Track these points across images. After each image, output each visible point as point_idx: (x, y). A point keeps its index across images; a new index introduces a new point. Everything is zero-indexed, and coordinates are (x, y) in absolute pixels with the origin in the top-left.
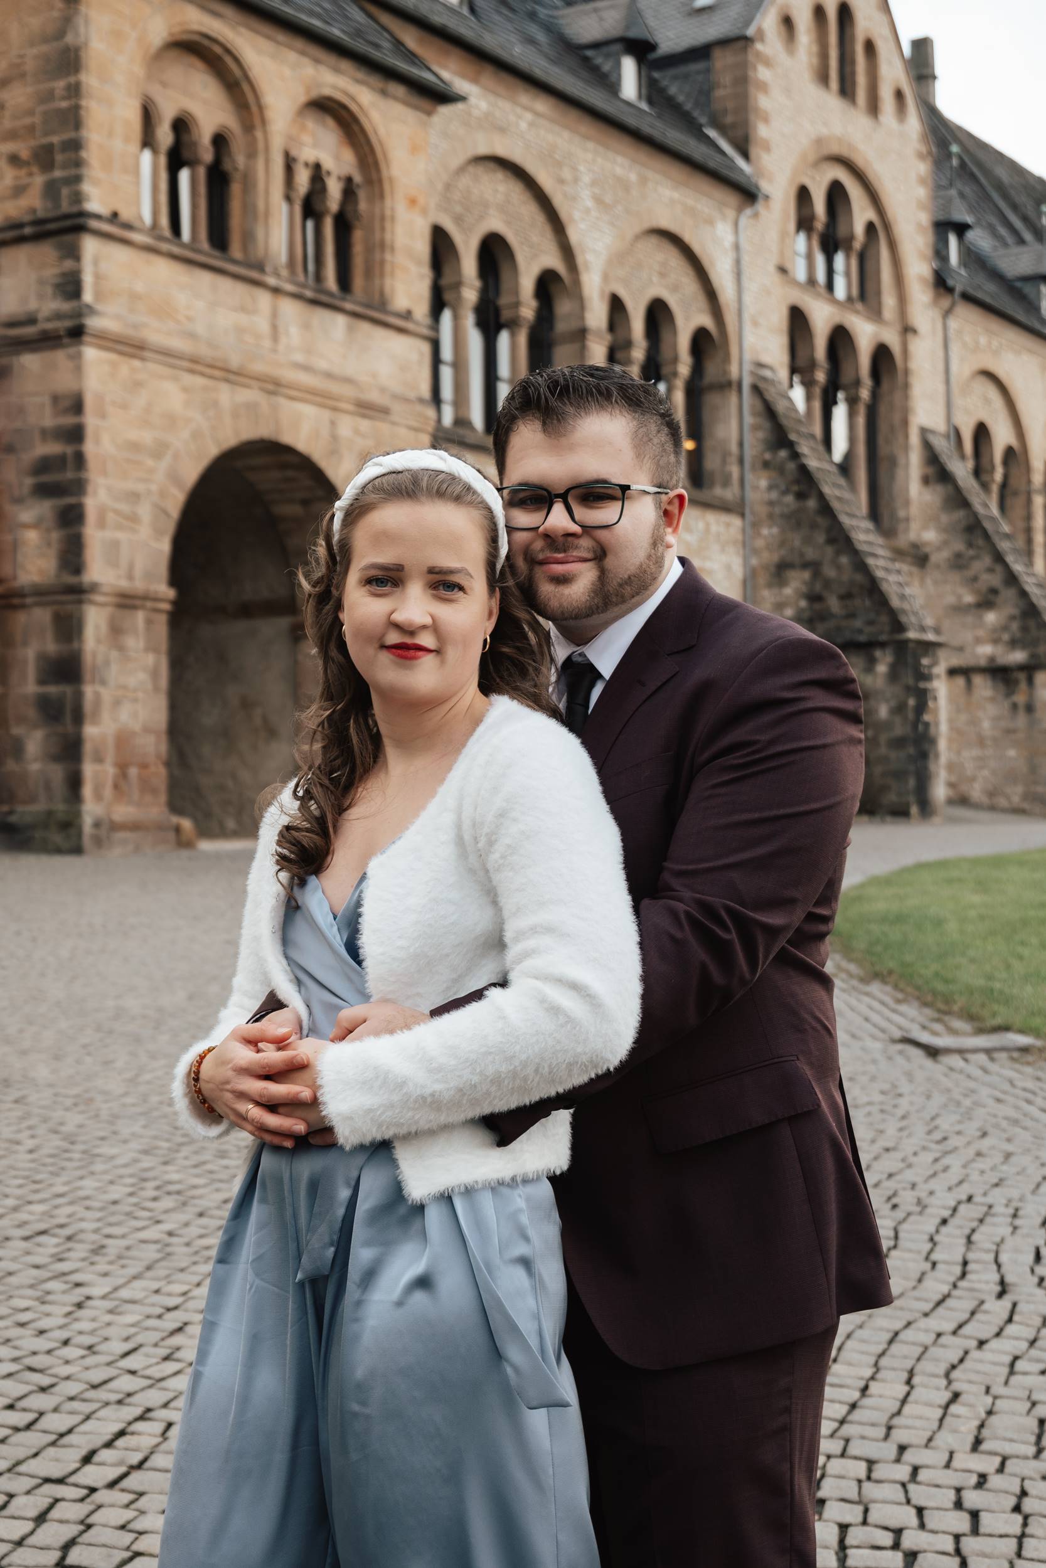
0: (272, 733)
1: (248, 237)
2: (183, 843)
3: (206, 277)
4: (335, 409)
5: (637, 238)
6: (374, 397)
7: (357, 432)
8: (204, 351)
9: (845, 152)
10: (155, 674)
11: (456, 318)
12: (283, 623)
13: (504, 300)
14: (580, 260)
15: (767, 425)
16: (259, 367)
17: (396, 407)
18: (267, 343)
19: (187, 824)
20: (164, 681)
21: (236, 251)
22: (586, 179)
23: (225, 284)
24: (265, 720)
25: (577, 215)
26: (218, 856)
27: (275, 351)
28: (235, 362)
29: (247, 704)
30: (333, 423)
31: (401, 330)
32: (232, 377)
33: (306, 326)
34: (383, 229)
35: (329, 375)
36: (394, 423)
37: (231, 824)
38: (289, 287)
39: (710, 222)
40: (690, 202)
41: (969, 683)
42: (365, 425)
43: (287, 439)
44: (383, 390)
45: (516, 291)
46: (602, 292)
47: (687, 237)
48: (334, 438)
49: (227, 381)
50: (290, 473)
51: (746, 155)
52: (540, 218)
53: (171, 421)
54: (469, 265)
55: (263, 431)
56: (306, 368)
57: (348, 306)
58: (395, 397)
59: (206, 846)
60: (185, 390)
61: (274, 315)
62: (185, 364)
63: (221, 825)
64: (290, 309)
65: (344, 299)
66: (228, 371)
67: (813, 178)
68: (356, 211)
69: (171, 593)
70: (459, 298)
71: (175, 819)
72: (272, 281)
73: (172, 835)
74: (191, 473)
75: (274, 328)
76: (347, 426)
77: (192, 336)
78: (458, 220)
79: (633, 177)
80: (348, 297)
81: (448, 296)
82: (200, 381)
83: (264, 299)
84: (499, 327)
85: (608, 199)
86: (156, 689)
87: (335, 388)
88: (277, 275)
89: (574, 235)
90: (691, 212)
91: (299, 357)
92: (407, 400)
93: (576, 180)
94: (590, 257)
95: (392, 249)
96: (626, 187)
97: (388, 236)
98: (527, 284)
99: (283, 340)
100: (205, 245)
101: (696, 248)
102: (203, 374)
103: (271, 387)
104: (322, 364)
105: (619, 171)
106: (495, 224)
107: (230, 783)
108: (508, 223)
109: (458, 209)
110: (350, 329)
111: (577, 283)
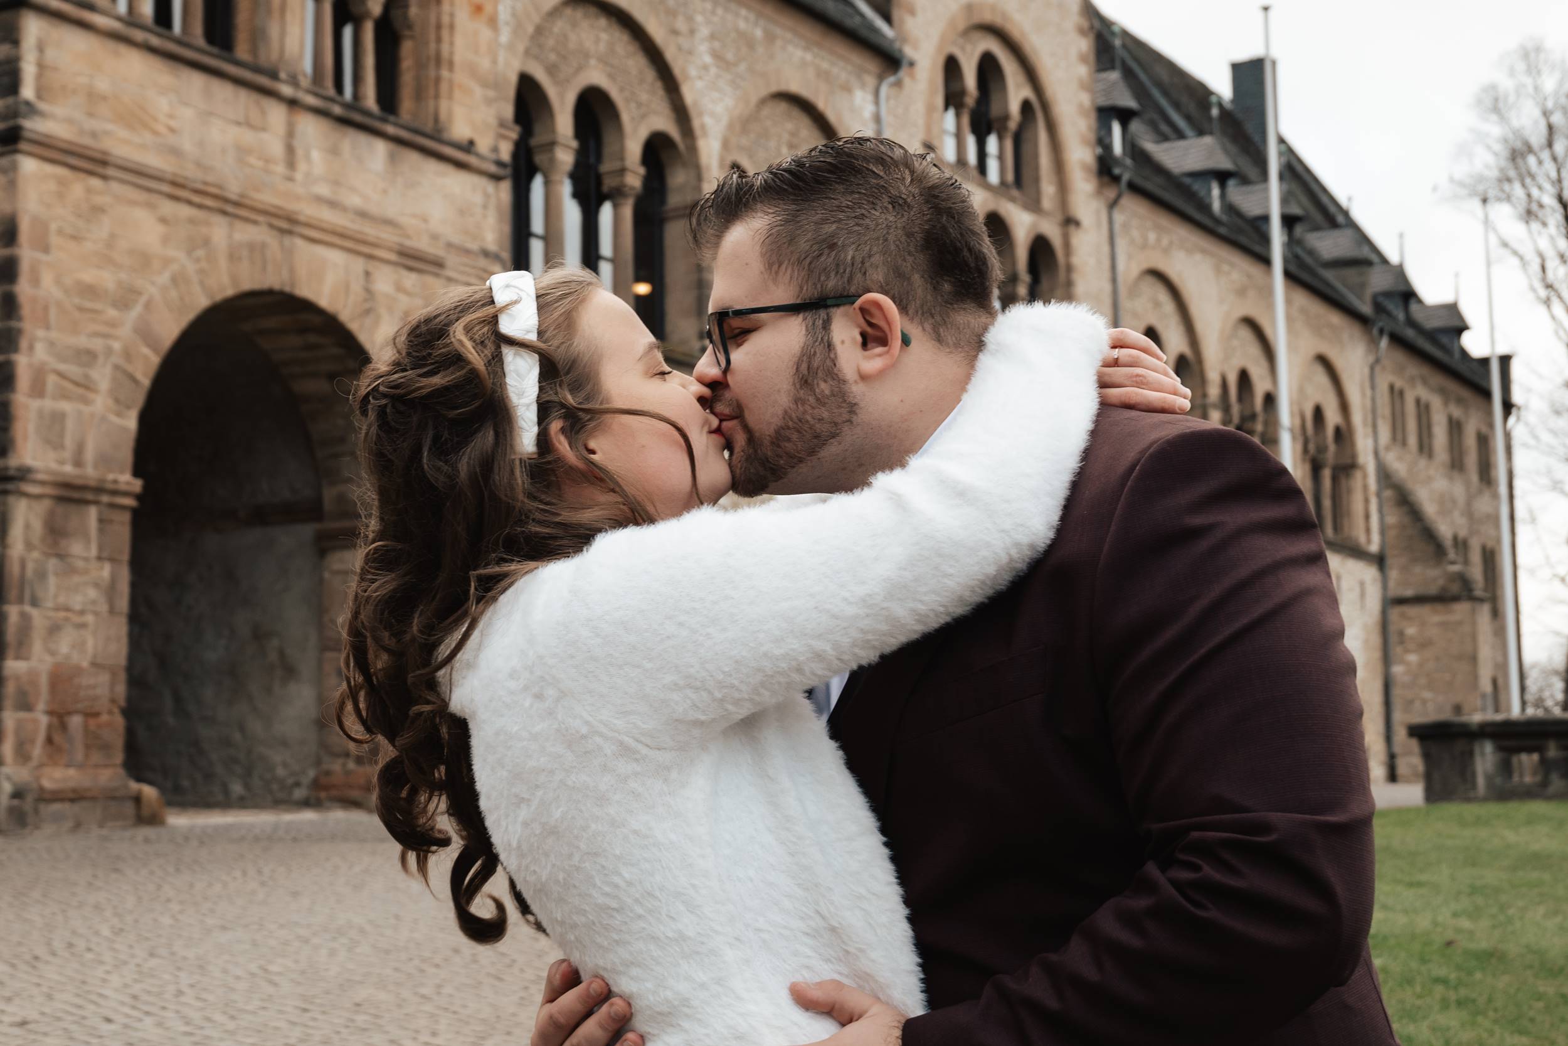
0: (290, 672)
1: (258, 36)
2: (146, 818)
3: (196, 81)
4: (370, 257)
5: (763, 102)
6: (423, 244)
7: (400, 288)
8: (190, 172)
9: (998, 21)
10: (110, 591)
11: (547, 183)
12: (307, 531)
13: (607, 166)
14: (696, 123)
16: (267, 198)
17: (452, 260)
18: (280, 169)
19: (149, 792)
20: (123, 603)
21: (242, 51)
22: (704, 31)
23: (223, 91)
24: (282, 654)
25: (693, 72)
26: (205, 838)
27: (290, 179)
28: (233, 189)
29: (259, 635)
30: (367, 274)
31: (460, 165)
32: (230, 209)
33: (334, 151)
34: (439, 40)
35: (363, 214)
36: (450, 280)
37: (237, 788)
38: (311, 100)
39: (847, 89)
40: (825, 65)
42: (410, 280)
43: (304, 291)
44: (435, 237)
45: (621, 156)
46: (722, 160)
47: (821, 104)
48: (369, 292)
49: (224, 213)
50: (313, 338)
51: (888, 18)
52: (650, 74)
53: (144, 261)
54: (564, 123)
55: (272, 280)
56: (333, 204)
57: (391, 129)
58: (452, 247)
59: (179, 820)
60: (163, 220)
61: (290, 134)
62: (166, 188)
63: (226, 792)
64: (310, 128)
65: (384, 120)
66: (226, 200)
67: (963, 49)
68: (405, 17)
69: (137, 485)
70: (552, 160)
71: (134, 786)
72: (286, 90)
73: (129, 808)
74: (170, 330)
75: (290, 150)
76: (385, 280)
77: (176, 152)
78: (552, 70)
79: (759, 33)
80: (392, 118)
81: (539, 159)
82: (185, 211)
83: (277, 114)
84: (601, 199)
85: (730, 56)
86: (112, 611)
87: (370, 231)
88: (294, 81)
89: (690, 93)
90: (824, 76)
91: (324, 190)
92: (467, 252)
93: (692, 32)
94: (708, 120)
95: (451, 65)
96: (751, 44)
97: (445, 48)
98: (634, 148)
99: (302, 167)
100: (200, 40)
101: (831, 117)
102: (189, 203)
103: (284, 225)
104: (355, 201)
105: (742, 25)
106: (596, 77)
107: (237, 736)
108: (611, 77)
109: (553, 57)
110: (392, 159)
111: (693, 149)
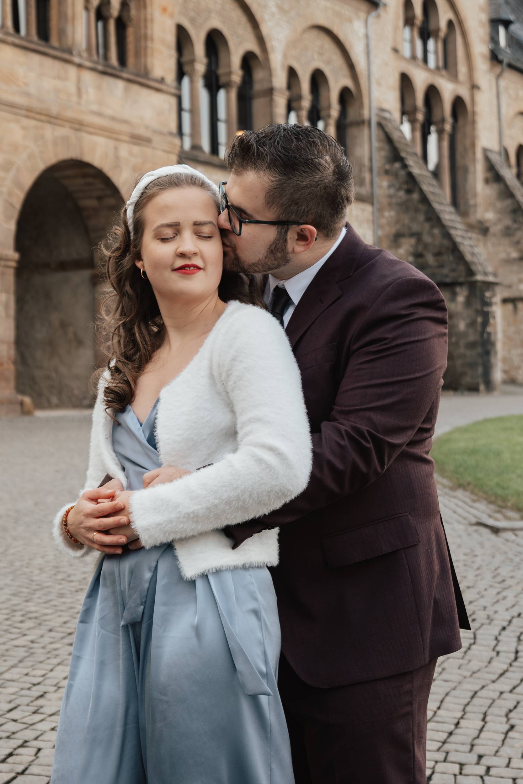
0: (80, 343)
1: (62, 33)
2: (25, 412)
3: (36, 58)
4: (117, 140)
5: (305, 31)
6: (142, 132)
7: (131, 153)
8: (35, 104)
10: (6, 306)
11: (192, 82)
12: (86, 274)
13: (221, 71)
14: (269, 45)
15: (387, 147)
16: (69, 114)
17: (156, 139)
18: (74, 99)
19: (27, 400)
20: (12, 311)
21: (54, 41)
23: (48, 62)
24: (75, 334)
25: (266, 17)
26: (47, 420)
27: (79, 104)
28: (54, 110)
29: (64, 325)
30: (116, 148)
31: (158, 90)
32: (53, 120)
33: (99, 88)
34: (146, 27)
35: (113, 119)
36: (154, 148)
37: (55, 400)
38: (88, 64)
39: (350, 20)
40: (337, 8)
41: (515, 308)
42: (136, 149)
43: (87, 158)
44: (147, 127)
45: (229, 65)
46: (283, 65)
47: (336, 30)
48: (117, 158)
49: (50, 122)
50: (90, 180)
53: (15, 148)
54: (199, 49)
55: (72, 154)
56: (99, 114)
57: (125, 75)
58: (155, 132)
59: (39, 414)
60: (24, 128)
61: (79, 81)
62: (24, 112)
63: (49, 401)
64: (88, 77)
65: (122, 71)
66: (50, 116)
68: (129, 16)
69: (16, 256)
70: (193, 69)
71: (20, 397)
72: (77, 60)
73: (18, 407)
74: (28, 180)
75: (79, 90)
76: (125, 150)
77: (27, 94)
78: (193, 21)
80: (125, 70)
81: (186, 68)
82: (33, 123)
83: (72, 71)
84: (219, 87)
85: (286, 7)
86: (7, 316)
87: (117, 126)
88: (80, 55)
89: (265, 29)
91: (94, 108)
92: (161, 134)
94: (275, 43)
95: (152, 39)
97: (149, 31)
98: (236, 61)
99: (84, 97)
100: (35, 38)
101: (341, 37)
102: (34, 119)
103: (77, 126)
104: (109, 112)
106: (216, 23)
107: (54, 375)
108: (223, 23)
109: (192, 14)
110: (126, 90)
111: (267, 59)
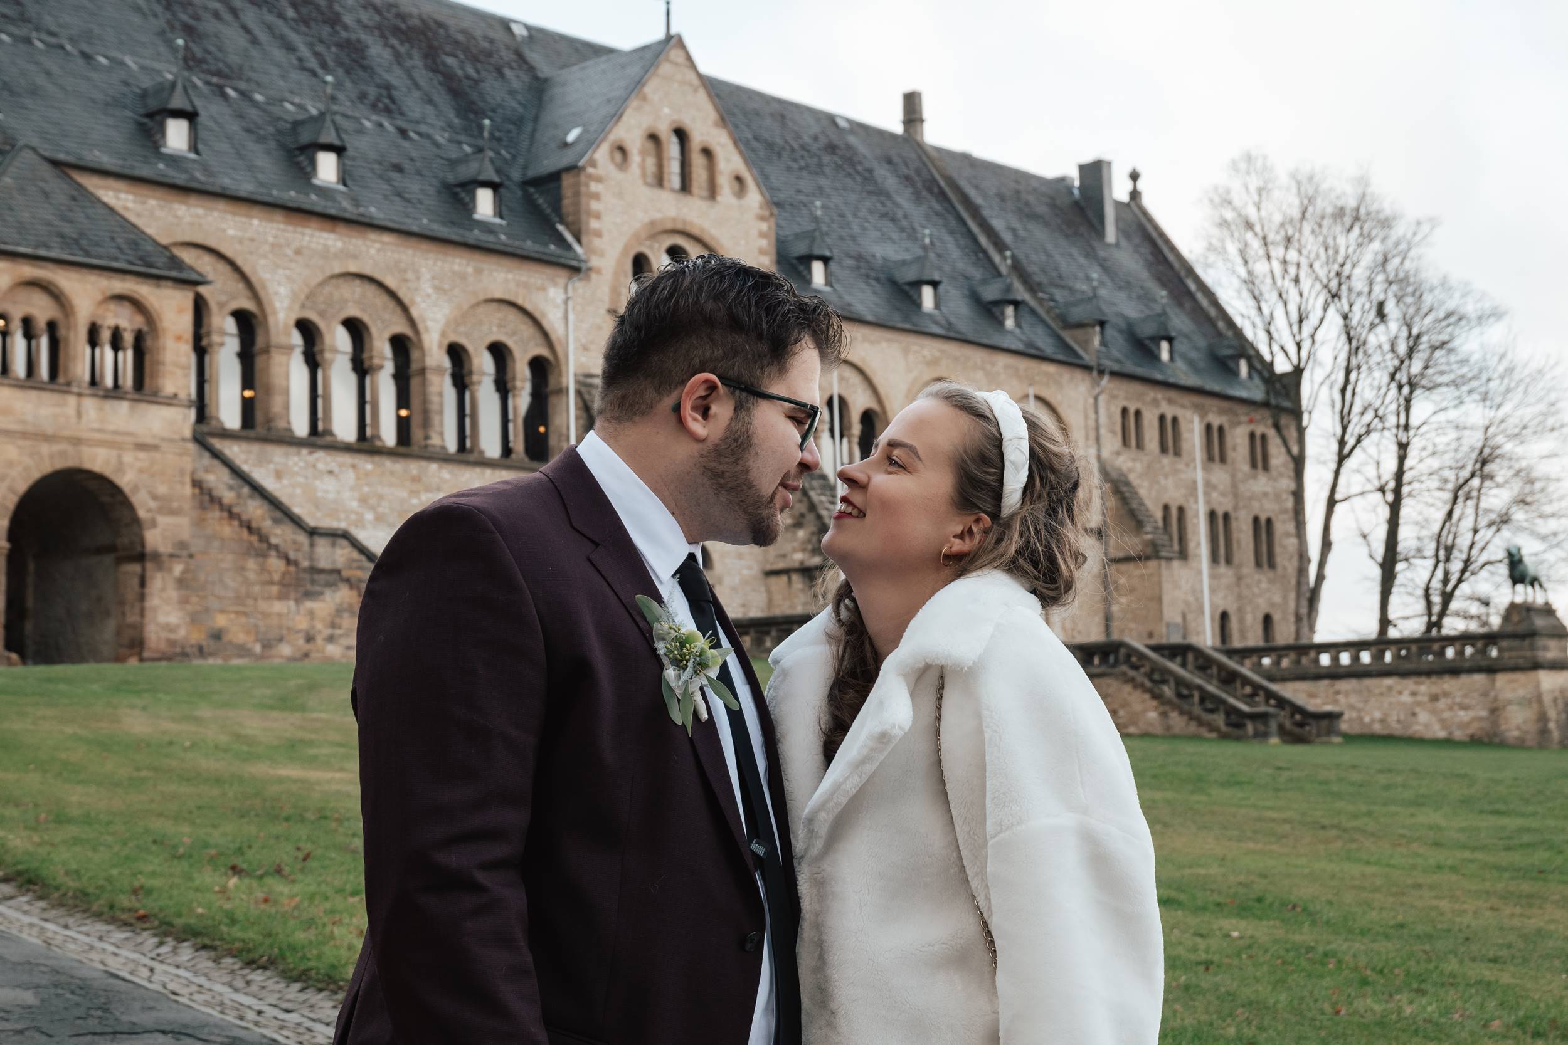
3: (34, 393)
4: (120, 449)
5: (474, 306)
6: (148, 440)
7: (137, 459)
8: (31, 429)
9: (679, 226)
14: (420, 327)
15: (584, 415)
16: (67, 433)
17: (164, 444)
18: (74, 420)
21: (62, 379)
22: (427, 276)
23: (53, 395)
25: (418, 299)
27: (78, 424)
28: (50, 431)
30: (119, 456)
32: (49, 439)
33: (101, 409)
34: (158, 354)
35: (116, 433)
36: (163, 453)
38: (87, 392)
39: (543, 289)
40: (524, 278)
41: (789, 579)
42: (142, 455)
43: (88, 465)
44: (155, 436)
45: (371, 350)
46: (440, 346)
47: (520, 301)
48: (120, 463)
49: (45, 441)
51: (579, 241)
52: (391, 304)
53: (10, 463)
55: (70, 463)
56: (100, 431)
57: (138, 398)
58: (163, 439)
59: (27, 667)
60: (19, 448)
61: (79, 406)
62: (18, 436)
64: (86, 400)
65: (136, 394)
66: (46, 436)
67: (651, 248)
68: (144, 343)
69: (8, 546)
72: (76, 390)
74: (22, 487)
75: (79, 412)
76: (128, 458)
77: (23, 422)
78: (322, 314)
79: (470, 270)
80: (139, 392)
82: (28, 443)
83: (71, 399)
85: (446, 287)
87: (118, 438)
88: (80, 383)
89: (416, 312)
90: (526, 285)
91: (96, 425)
92: (171, 441)
93: (418, 278)
94: (429, 324)
95: (163, 364)
96: (463, 277)
97: (161, 358)
98: (383, 343)
99: (85, 419)
101: (529, 307)
102: (29, 440)
103: (75, 442)
104: (112, 427)
105: (456, 267)
106: (353, 311)
108: (364, 310)
109: (322, 307)
